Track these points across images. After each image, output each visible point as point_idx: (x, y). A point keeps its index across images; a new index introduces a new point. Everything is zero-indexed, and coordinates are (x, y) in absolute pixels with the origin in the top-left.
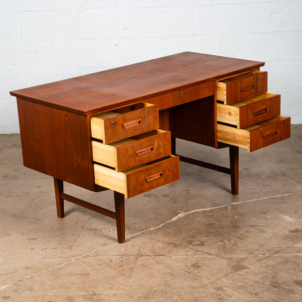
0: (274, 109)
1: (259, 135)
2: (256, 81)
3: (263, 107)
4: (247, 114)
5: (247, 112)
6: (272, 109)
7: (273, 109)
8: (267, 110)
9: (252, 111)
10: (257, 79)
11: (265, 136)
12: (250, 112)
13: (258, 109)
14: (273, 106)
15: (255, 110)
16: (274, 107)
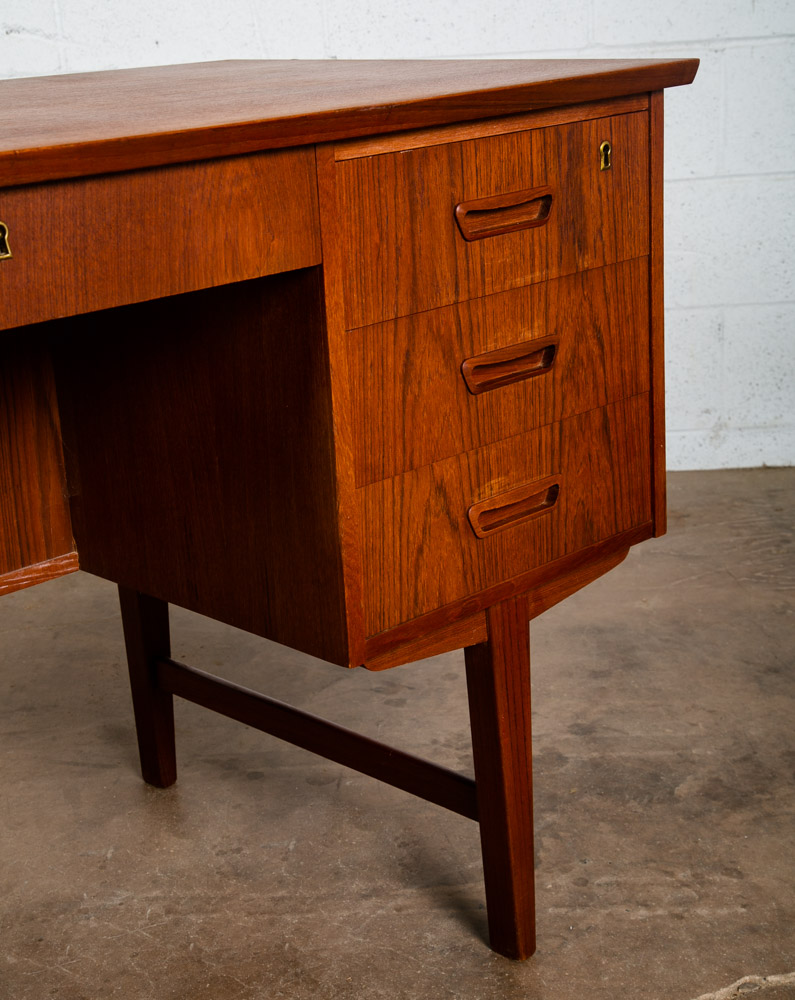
0: (607, 348)
1: (427, 511)
2: (565, 166)
3: (528, 335)
4: (406, 378)
5: (408, 365)
6: (596, 350)
7: (602, 347)
8: (561, 356)
9: (448, 355)
10: (575, 158)
11: (473, 514)
12: (430, 364)
13: (491, 346)
14: (597, 329)
15: (468, 353)
16: (605, 338)
